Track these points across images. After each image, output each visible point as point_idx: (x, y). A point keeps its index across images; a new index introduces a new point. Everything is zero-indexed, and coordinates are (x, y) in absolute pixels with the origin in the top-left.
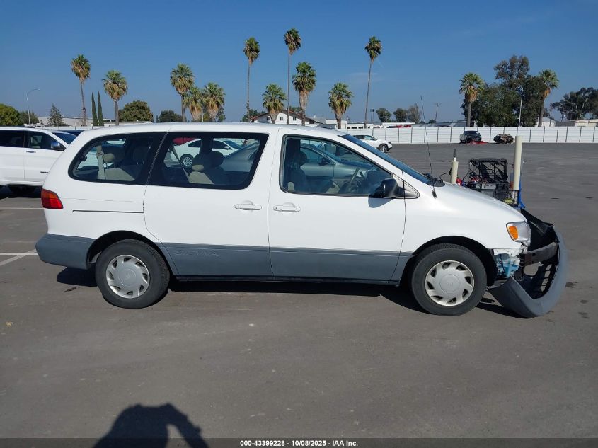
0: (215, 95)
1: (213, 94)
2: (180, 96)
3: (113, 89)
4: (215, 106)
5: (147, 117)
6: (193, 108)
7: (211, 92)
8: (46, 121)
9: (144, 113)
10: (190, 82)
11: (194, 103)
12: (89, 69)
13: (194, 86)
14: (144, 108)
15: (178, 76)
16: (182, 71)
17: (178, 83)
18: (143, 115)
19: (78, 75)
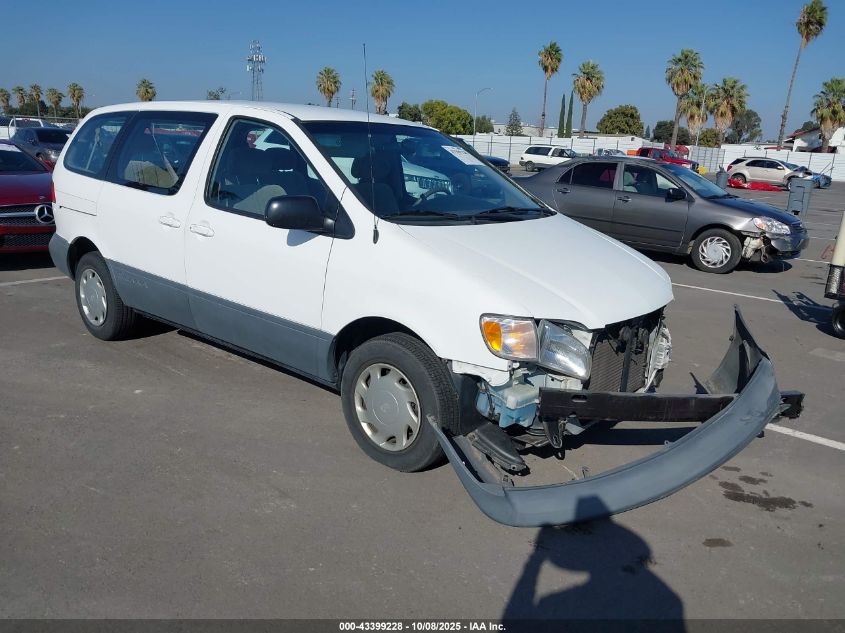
0: (732, 96)
1: (728, 95)
2: (676, 98)
3: (584, 87)
4: (729, 114)
5: (634, 129)
6: (692, 117)
7: (726, 91)
8: (503, 128)
9: (631, 123)
10: (695, 77)
11: (695, 108)
12: (559, 60)
13: (700, 82)
14: (632, 116)
15: (678, 67)
16: (686, 60)
17: (678, 78)
18: (630, 126)
19: (546, 69)
